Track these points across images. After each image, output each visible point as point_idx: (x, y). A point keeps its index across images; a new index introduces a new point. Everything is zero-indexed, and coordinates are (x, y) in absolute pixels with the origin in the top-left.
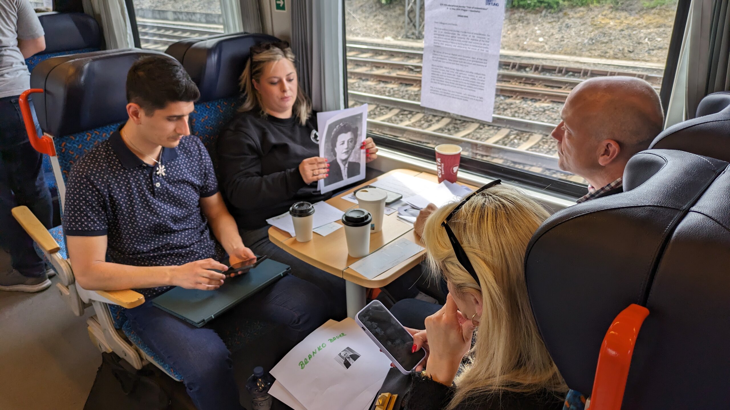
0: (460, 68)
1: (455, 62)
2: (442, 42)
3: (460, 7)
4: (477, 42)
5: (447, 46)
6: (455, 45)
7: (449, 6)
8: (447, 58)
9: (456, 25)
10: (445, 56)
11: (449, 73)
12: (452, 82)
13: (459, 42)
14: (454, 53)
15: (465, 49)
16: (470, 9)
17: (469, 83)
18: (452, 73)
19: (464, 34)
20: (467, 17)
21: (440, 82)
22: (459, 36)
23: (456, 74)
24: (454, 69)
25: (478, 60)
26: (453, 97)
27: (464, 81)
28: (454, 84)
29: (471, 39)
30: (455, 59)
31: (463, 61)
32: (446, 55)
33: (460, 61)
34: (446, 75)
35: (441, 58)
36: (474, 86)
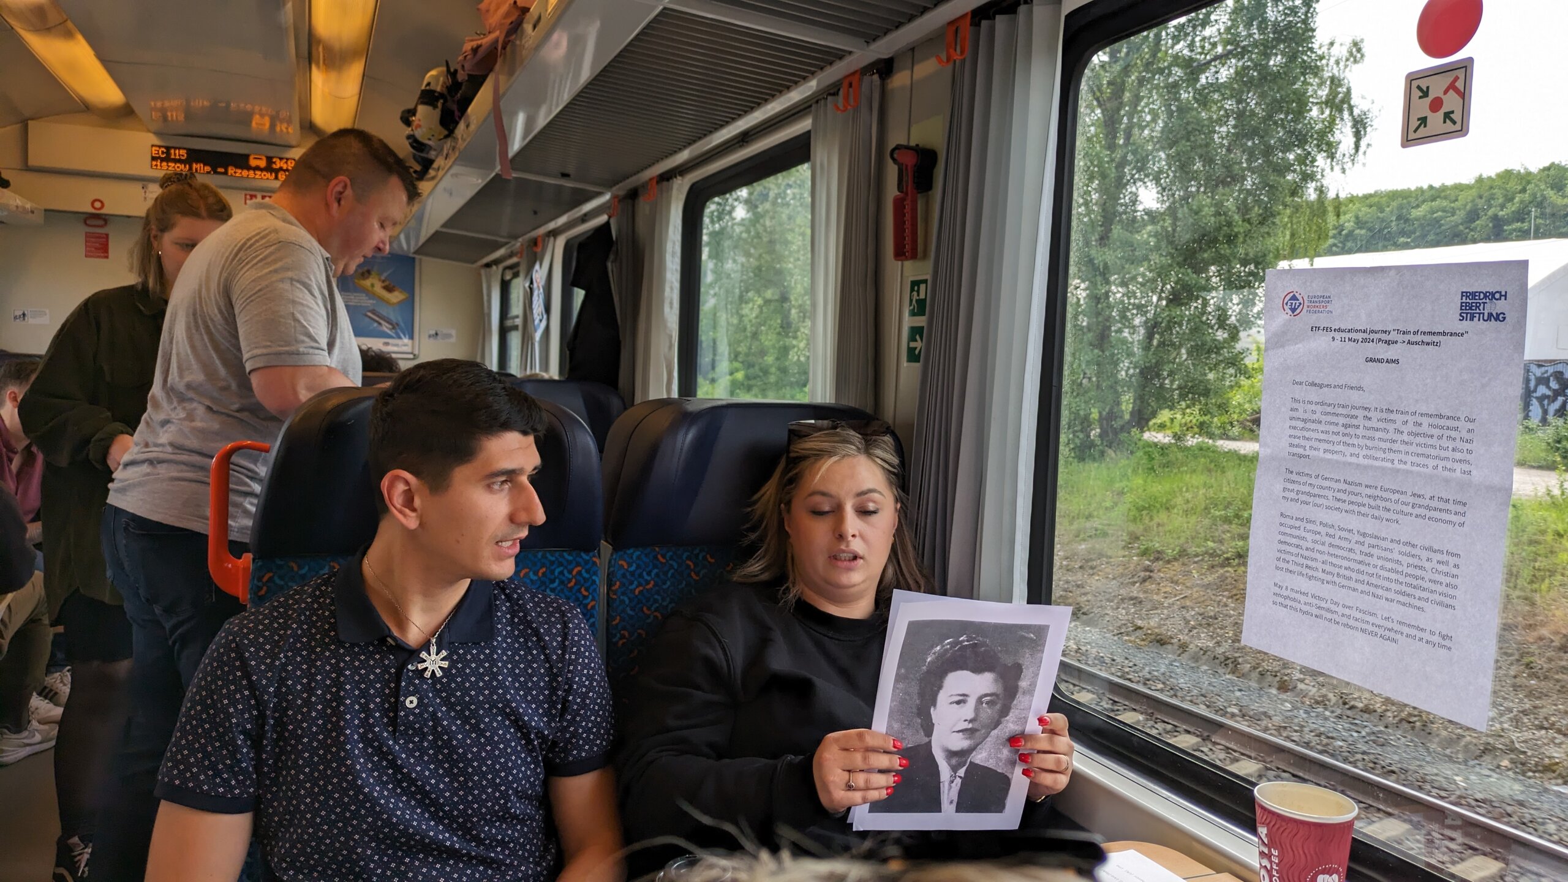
0: (1370, 526)
1: (1356, 508)
2: (1316, 444)
3: (1372, 332)
4: (1430, 441)
5: (1329, 456)
6: (1356, 451)
7: (1339, 330)
8: (1330, 494)
9: (1360, 388)
10: (1322, 487)
11: (1337, 542)
12: (1342, 572)
13: (1369, 443)
14: (1350, 479)
15: (1389, 465)
16: (1407, 337)
17: (1401, 579)
18: (1343, 544)
19: (1384, 415)
20: (1396, 361)
21: (1305, 571)
22: (1369, 424)
23: (1358, 548)
24: (1350, 531)
25: (1435, 504)
26: (1346, 625)
27: (1386, 574)
28: (1350, 579)
29: (1409, 434)
30: (1353, 498)
31: (1383, 504)
32: (1327, 483)
33: (1373, 503)
34: (1325, 549)
35: (1308, 494)
36: (1418, 593)
